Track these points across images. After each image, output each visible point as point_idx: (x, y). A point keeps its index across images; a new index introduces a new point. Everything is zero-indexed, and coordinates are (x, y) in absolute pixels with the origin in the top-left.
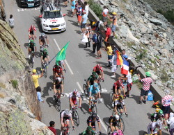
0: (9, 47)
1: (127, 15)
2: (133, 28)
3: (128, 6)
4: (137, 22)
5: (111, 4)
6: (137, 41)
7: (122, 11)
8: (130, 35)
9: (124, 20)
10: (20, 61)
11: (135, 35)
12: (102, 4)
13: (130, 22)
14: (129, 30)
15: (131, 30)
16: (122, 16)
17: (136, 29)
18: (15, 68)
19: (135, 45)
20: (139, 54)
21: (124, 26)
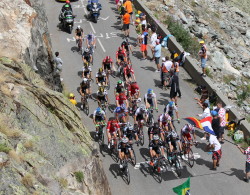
0: (69, 127)
1: (222, 36)
2: (230, 54)
3: (222, 23)
4: (236, 46)
5: (197, 22)
6: (237, 73)
7: (213, 31)
8: (227, 65)
9: (218, 44)
10: (84, 145)
11: (234, 65)
12: (184, 23)
13: (226, 46)
14: (225, 58)
15: (228, 57)
16: (214, 38)
17: (236, 55)
18: (78, 155)
19: (234, 79)
20: (241, 92)
21: (219, 53)
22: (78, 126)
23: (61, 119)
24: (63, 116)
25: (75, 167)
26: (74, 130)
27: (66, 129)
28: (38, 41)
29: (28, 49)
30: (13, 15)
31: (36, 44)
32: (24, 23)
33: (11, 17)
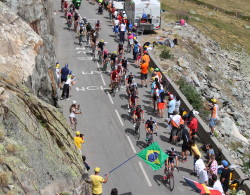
0: (60, 145)
1: (233, 103)
2: (240, 122)
3: (234, 90)
4: (246, 114)
5: (210, 86)
6: (245, 141)
7: (225, 97)
8: (236, 132)
9: (229, 110)
10: (74, 166)
11: (242, 132)
12: (197, 85)
13: (236, 113)
14: (234, 125)
15: (237, 125)
16: (225, 104)
17: (245, 123)
18: (67, 176)
19: (242, 147)
20: (247, 160)
21: (228, 118)
22: (69, 145)
23: (52, 134)
24: (54, 131)
25: (61, 188)
26: (64, 149)
27: (56, 146)
28: (42, 70)
29: (30, 77)
30: (19, 41)
31: (40, 73)
32: (29, 50)
33: (16, 42)
